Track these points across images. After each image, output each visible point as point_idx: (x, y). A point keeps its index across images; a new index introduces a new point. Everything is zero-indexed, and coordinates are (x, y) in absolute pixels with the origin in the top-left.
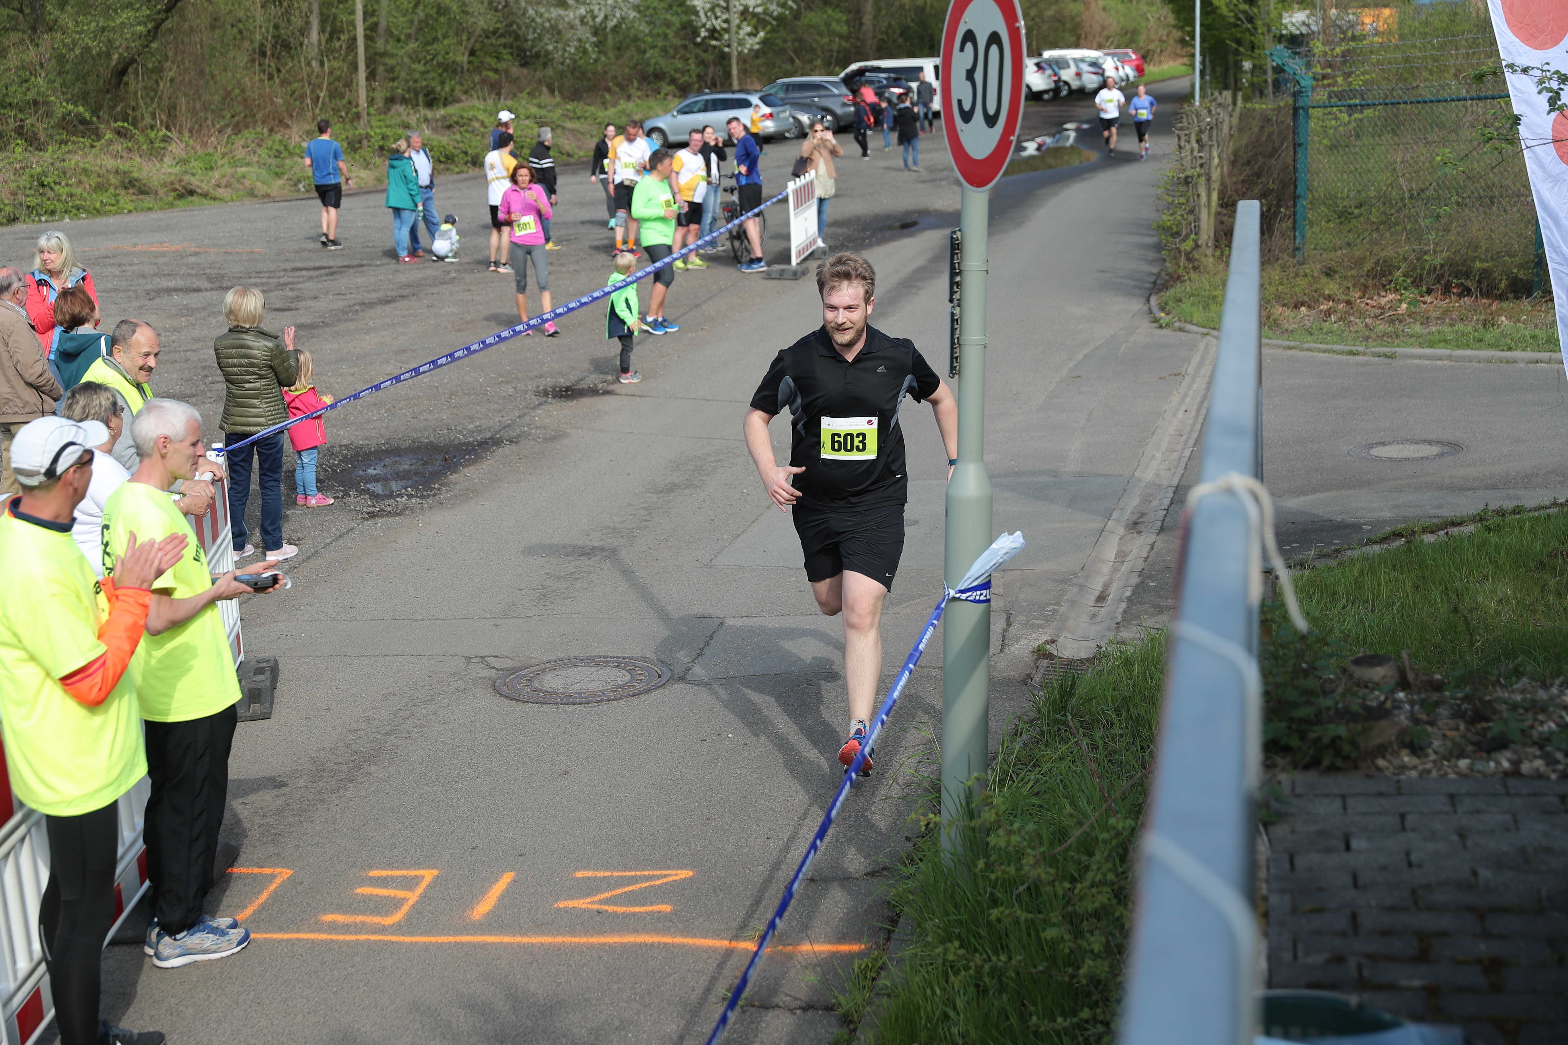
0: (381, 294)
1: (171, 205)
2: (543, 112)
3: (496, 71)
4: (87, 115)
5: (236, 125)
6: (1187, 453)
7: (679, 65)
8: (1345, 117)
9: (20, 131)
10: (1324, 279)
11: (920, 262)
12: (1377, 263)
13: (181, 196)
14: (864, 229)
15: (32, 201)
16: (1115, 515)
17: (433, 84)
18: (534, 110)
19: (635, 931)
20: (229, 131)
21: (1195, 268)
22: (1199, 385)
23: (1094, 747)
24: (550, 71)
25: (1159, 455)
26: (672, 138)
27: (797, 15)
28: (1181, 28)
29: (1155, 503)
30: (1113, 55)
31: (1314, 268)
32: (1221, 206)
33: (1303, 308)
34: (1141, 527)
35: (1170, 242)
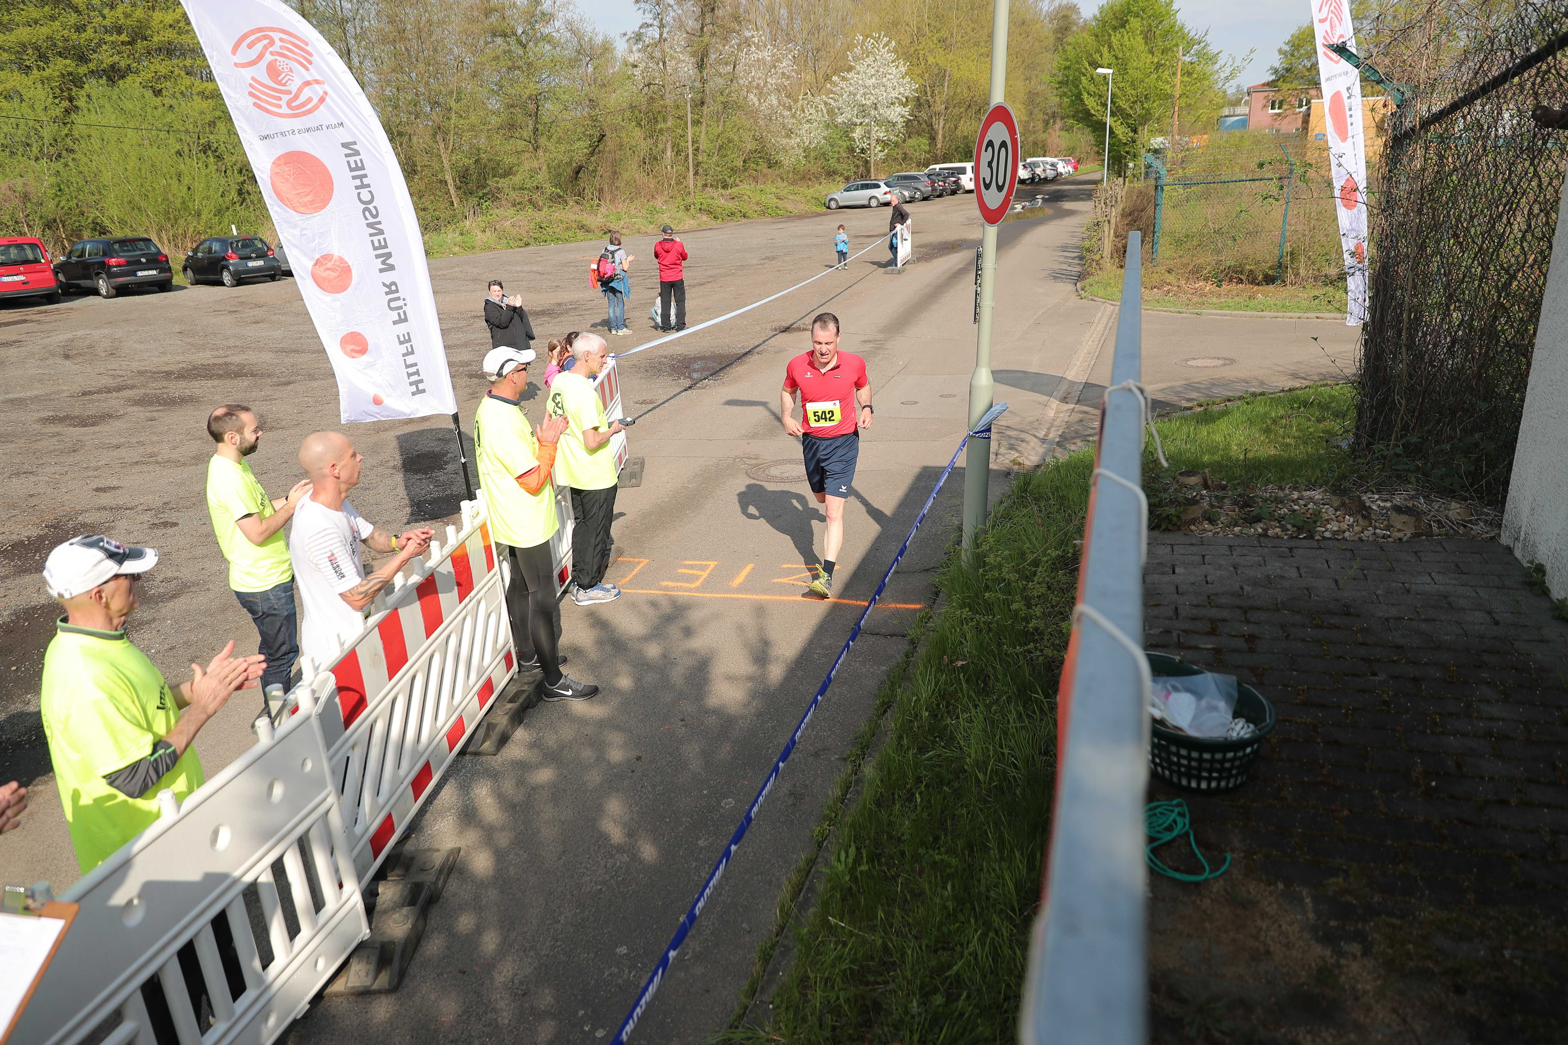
0: (698, 281)
1: (598, 238)
2: (778, 191)
3: (756, 170)
4: (561, 194)
5: (632, 198)
6: (1093, 363)
7: (846, 167)
8: (1181, 191)
9: (530, 201)
10: (1167, 274)
11: (961, 266)
12: (1194, 266)
13: (605, 233)
14: (934, 249)
15: (536, 236)
16: (1055, 393)
17: (726, 177)
18: (774, 190)
20: (628, 201)
21: (1101, 269)
22: (1100, 328)
23: (1041, 511)
24: (781, 170)
25: (1078, 363)
26: (841, 204)
27: (904, 141)
28: (1098, 146)
29: (1076, 388)
30: (1062, 160)
31: (1162, 269)
32: (1115, 236)
33: (1155, 290)
34: (1068, 400)
35: (1088, 255)
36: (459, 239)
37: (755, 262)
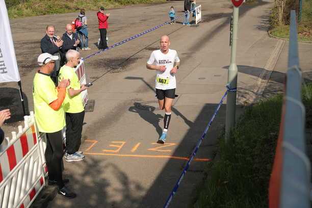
1: (75, 12)
6: (275, 63)
10: (305, 28)
11: (222, 23)
13: (76, 10)
14: (211, 17)
15: (48, 11)
16: (260, 75)
19: (164, 155)
21: (278, 25)
22: (278, 49)
23: (256, 122)
25: (270, 63)
29: (269, 73)
31: (303, 25)
32: (284, 12)
33: (300, 34)
34: (266, 78)
35: (273, 20)
36: (17, 12)
37: (138, 21)
